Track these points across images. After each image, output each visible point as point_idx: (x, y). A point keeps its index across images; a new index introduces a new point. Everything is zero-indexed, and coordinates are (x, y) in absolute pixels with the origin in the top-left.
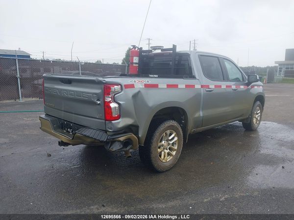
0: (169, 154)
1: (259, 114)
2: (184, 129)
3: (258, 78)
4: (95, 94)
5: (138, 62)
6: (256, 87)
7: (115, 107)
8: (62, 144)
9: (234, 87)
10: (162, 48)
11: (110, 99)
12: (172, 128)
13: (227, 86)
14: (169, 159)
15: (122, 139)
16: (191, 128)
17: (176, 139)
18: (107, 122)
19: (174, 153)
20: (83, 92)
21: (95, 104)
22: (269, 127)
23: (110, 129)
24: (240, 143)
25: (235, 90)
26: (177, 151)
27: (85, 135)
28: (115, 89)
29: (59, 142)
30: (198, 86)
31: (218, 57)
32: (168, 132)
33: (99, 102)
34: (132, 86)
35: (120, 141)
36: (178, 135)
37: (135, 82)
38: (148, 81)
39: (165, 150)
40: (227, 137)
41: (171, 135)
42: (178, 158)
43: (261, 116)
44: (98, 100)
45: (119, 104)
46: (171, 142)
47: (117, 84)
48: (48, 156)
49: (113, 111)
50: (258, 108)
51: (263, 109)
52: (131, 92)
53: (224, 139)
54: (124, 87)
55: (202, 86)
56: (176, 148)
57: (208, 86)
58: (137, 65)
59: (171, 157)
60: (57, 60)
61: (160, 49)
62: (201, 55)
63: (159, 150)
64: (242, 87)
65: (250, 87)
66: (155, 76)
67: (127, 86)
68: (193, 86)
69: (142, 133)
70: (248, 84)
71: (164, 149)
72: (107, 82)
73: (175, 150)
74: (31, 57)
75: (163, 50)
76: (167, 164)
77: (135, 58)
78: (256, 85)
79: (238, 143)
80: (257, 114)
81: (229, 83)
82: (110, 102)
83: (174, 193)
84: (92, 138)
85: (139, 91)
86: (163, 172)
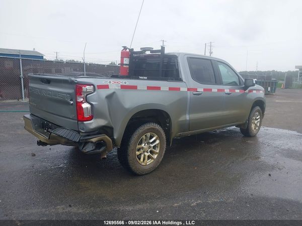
0: (149, 157)
1: (259, 120)
2: (168, 132)
3: (254, 82)
4: (69, 94)
5: (128, 63)
6: (254, 92)
7: (87, 108)
8: (40, 143)
9: (227, 91)
10: (151, 49)
11: (82, 99)
12: (153, 130)
13: (218, 90)
14: (149, 162)
15: (94, 140)
16: (175, 132)
17: (158, 142)
18: (79, 122)
19: (155, 156)
20: (58, 92)
21: (69, 104)
22: (269, 134)
23: (82, 130)
24: (234, 149)
25: (229, 94)
26: (159, 154)
27: (59, 135)
28: (87, 90)
29: (38, 142)
30: (184, 89)
31: (210, 60)
32: (149, 134)
33: (72, 102)
34: (106, 87)
35: (92, 142)
36: (160, 138)
37: (110, 82)
38: (125, 83)
39: (146, 153)
40: (221, 143)
41: (151, 137)
42: (160, 162)
43: (261, 122)
44: (71, 100)
45: (91, 104)
46: (152, 145)
47: (90, 85)
48: (33, 156)
49: (85, 111)
50: (257, 113)
51: (263, 115)
52: (104, 93)
53: (218, 144)
54: (96, 88)
55: (189, 89)
56: (158, 151)
57: (195, 90)
58: (128, 67)
59: (152, 161)
60: (70, 61)
61: (150, 50)
62: (191, 58)
63: (138, 153)
64: (237, 91)
65: (247, 91)
66: (145, 78)
67: (100, 87)
68: (178, 89)
69: (118, 134)
70: (245, 88)
71: (144, 152)
72: (78, 82)
73: (156, 153)
74: (44, 57)
75: (152, 51)
76: (147, 168)
77: (125, 59)
78: (255, 90)
79: (231, 149)
80: (257, 119)
81: (221, 87)
82: (82, 102)
83: (146, 196)
84: (65, 138)
85: (114, 93)
86: (142, 175)
